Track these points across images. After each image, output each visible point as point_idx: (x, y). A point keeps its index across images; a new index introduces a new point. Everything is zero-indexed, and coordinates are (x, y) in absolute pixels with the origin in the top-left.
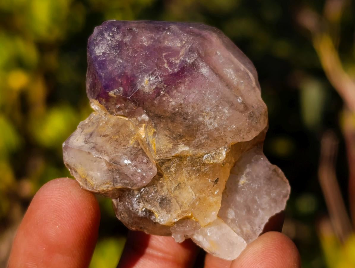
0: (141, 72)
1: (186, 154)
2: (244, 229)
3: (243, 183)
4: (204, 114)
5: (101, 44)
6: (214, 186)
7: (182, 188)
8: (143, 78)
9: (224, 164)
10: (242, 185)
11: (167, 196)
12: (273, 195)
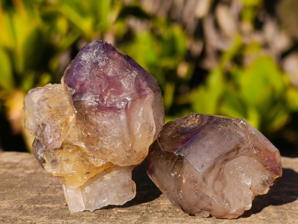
0: (90, 91)
1: (82, 149)
2: (90, 202)
3: (107, 179)
4: (106, 137)
5: (88, 54)
6: (85, 174)
7: (68, 163)
8: (88, 95)
9: (98, 168)
10: (106, 180)
11: (58, 161)
12: (120, 195)
